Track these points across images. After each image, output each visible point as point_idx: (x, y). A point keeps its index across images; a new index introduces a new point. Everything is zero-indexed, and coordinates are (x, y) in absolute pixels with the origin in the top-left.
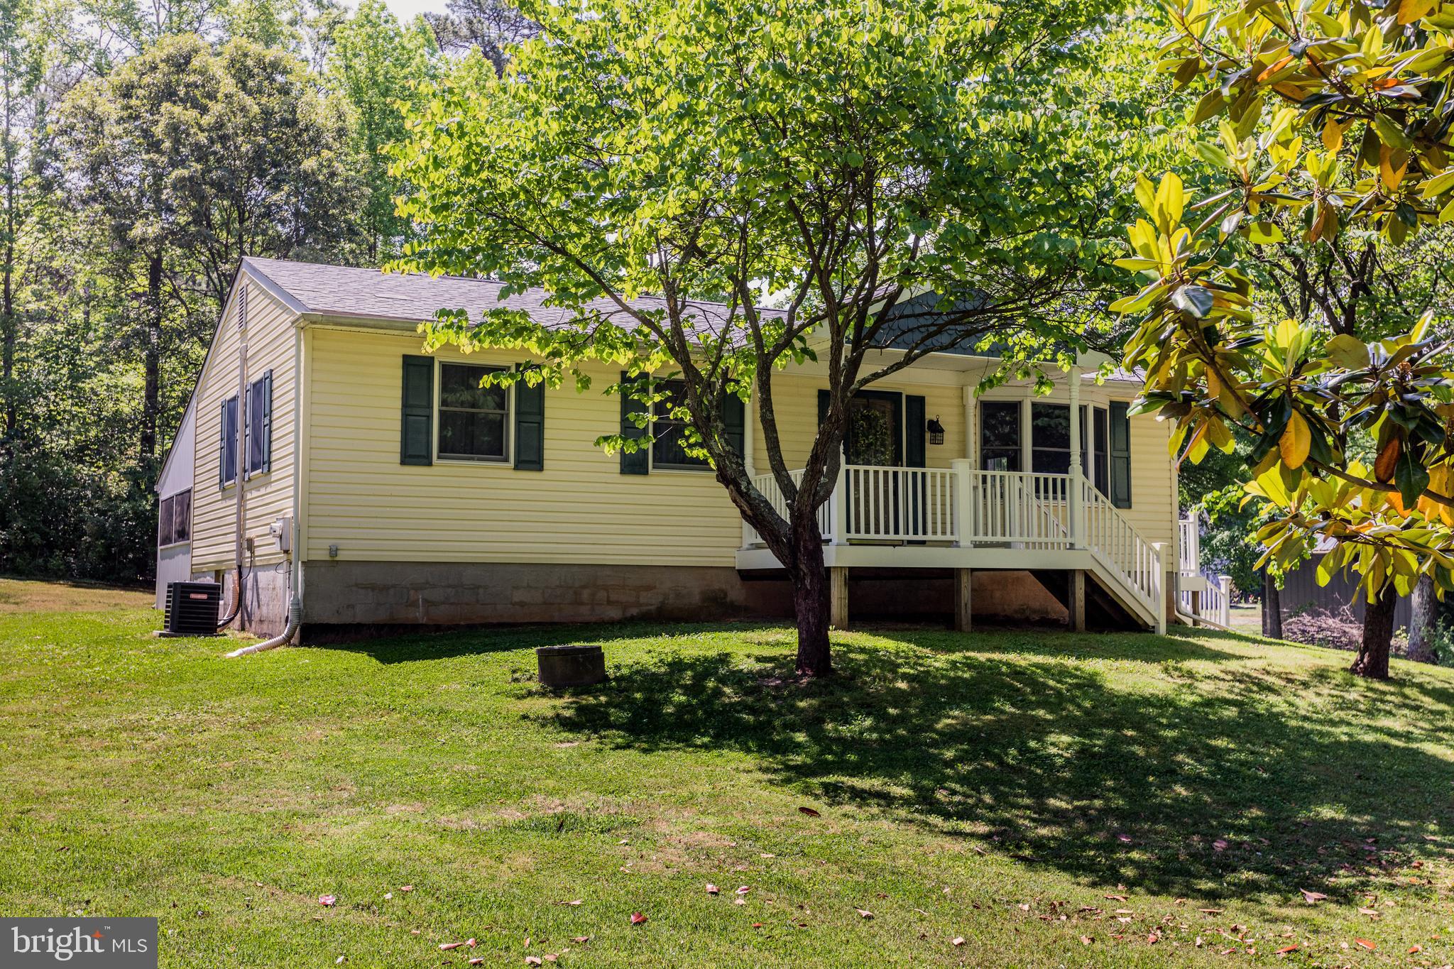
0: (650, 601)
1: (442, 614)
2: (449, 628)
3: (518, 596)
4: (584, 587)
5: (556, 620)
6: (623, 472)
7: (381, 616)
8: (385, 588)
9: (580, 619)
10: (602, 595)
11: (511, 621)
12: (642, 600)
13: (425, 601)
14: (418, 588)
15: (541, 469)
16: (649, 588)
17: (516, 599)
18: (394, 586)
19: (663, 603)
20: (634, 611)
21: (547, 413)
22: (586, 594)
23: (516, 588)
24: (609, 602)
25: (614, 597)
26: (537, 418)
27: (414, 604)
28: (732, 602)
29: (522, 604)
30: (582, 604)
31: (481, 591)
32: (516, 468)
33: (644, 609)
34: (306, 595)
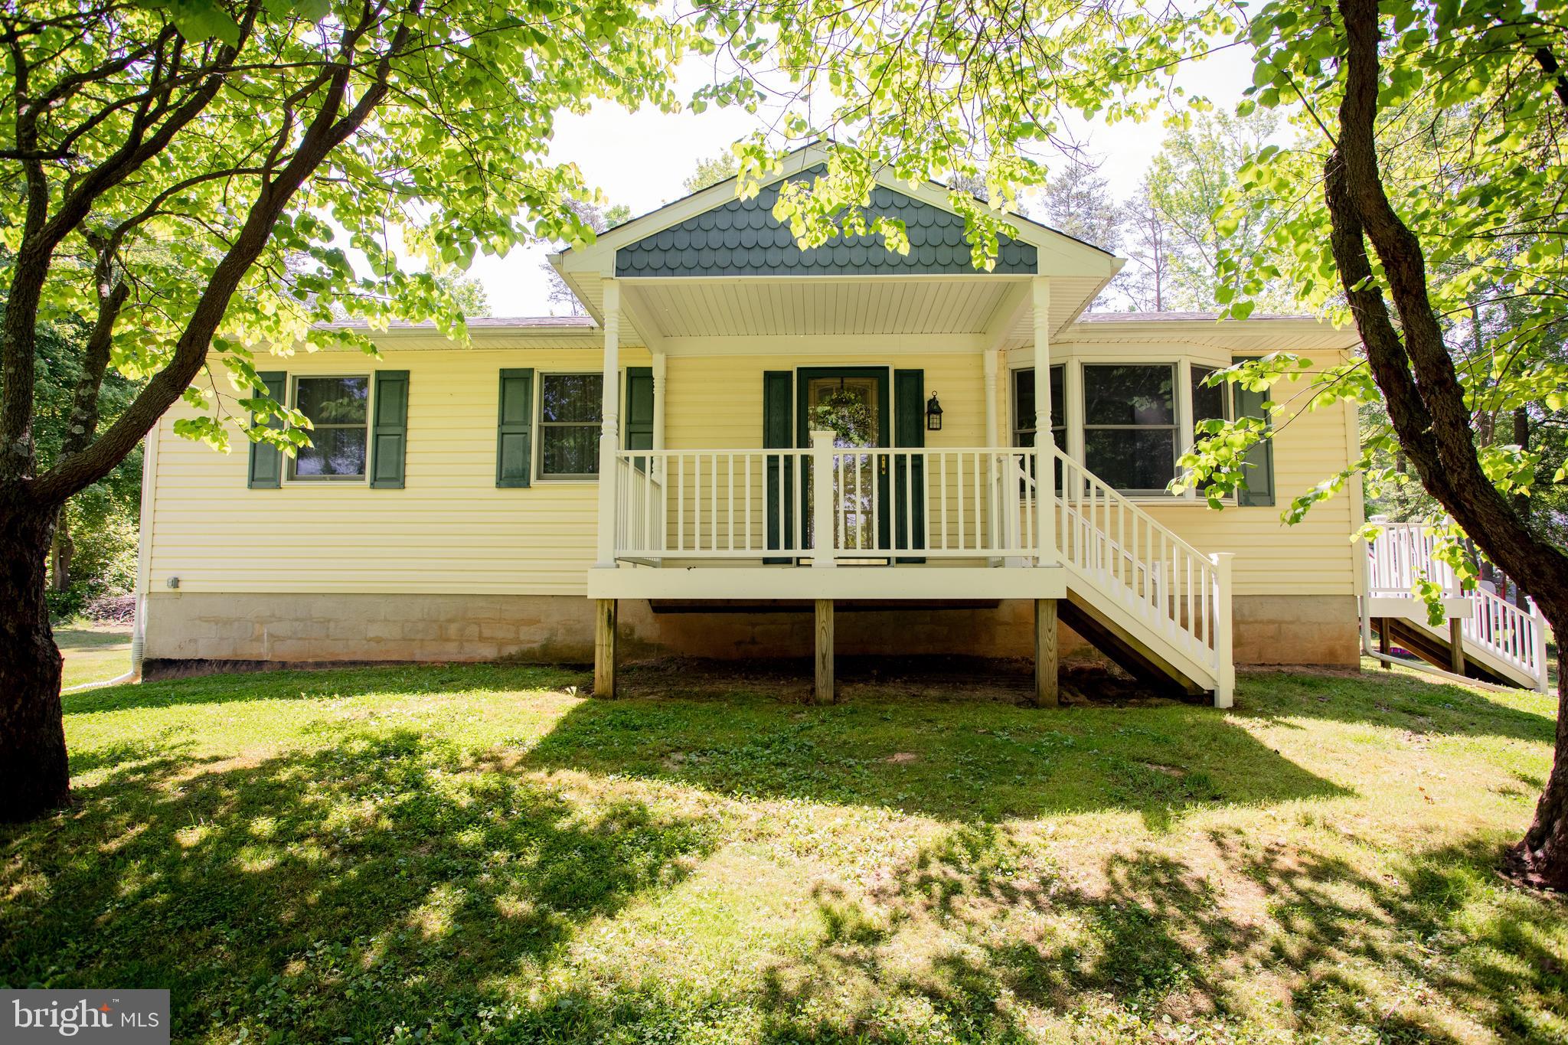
0: (533, 638)
1: (287, 651)
2: (295, 666)
3: (374, 631)
4: (450, 621)
5: (417, 658)
6: (499, 485)
7: (225, 653)
8: (227, 622)
9: (445, 658)
10: (473, 630)
11: (365, 659)
12: (522, 637)
13: (271, 635)
14: (262, 622)
15: (403, 486)
16: (532, 622)
17: (371, 635)
18: (238, 620)
19: (549, 639)
20: (513, 650)
21: (411, 424)
22: (453, 629)
23: (371, 621)
24: (482, 639)
25: (487, 633)
26: (398, 430)
27: (259, 639)
28: (641, 640)
29: (378, 640)
30: (448, 640)
31: (332, 625)
32: (373, 486)
33: (526, 647)
34: (148, 628)
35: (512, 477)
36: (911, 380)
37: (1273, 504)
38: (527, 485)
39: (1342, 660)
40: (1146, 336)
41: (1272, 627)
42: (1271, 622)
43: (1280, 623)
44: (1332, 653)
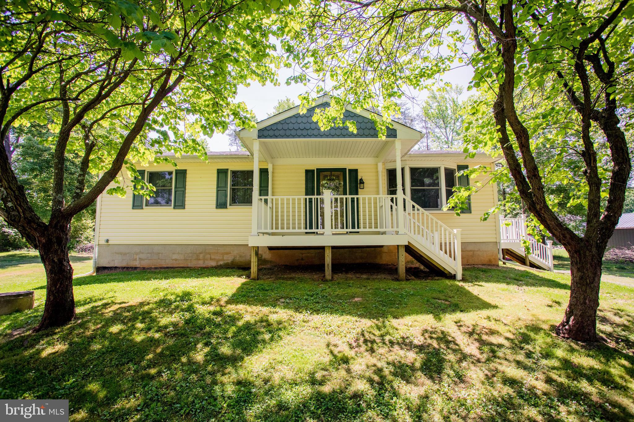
0: (228, 259)
1: (145, 264)
2: (148, 269)
3: (175, 257)
4: (200, 253)
5: (189, 266)
6: (217, 208)
7: (124, 265)
8: (125, 254)
9: (199, 266)
10: (208, 256)
11: (172, 266)
12: (225, 258)
13: (140, 259)
14: (137, 254)
15: (184, 208)
16: (227, 254)
17: (173, 258)
18: (128, 253)
19: (234, 259)
20: (221, 263)
21: (187, 187)
22: (201, 256)
23: (174, 254)
24: (211, 259)
25: (213, 257)
26: (183, 189)
27: (136, 260)
28: (265, 259)
29: (176, 260)
30: (200, 260)
31: (160, 255)
32: (174, 208)
33: (226, 262)
34: (98, 256)
35: (221, 205)
36: (354, 172)
37: (471, 213)
38: (226, 208)
39: (493, 263)
40: (430, 158)
41: (472, 253)
42: (471, 251)
43: (474, 251)
44: (490, 261)
